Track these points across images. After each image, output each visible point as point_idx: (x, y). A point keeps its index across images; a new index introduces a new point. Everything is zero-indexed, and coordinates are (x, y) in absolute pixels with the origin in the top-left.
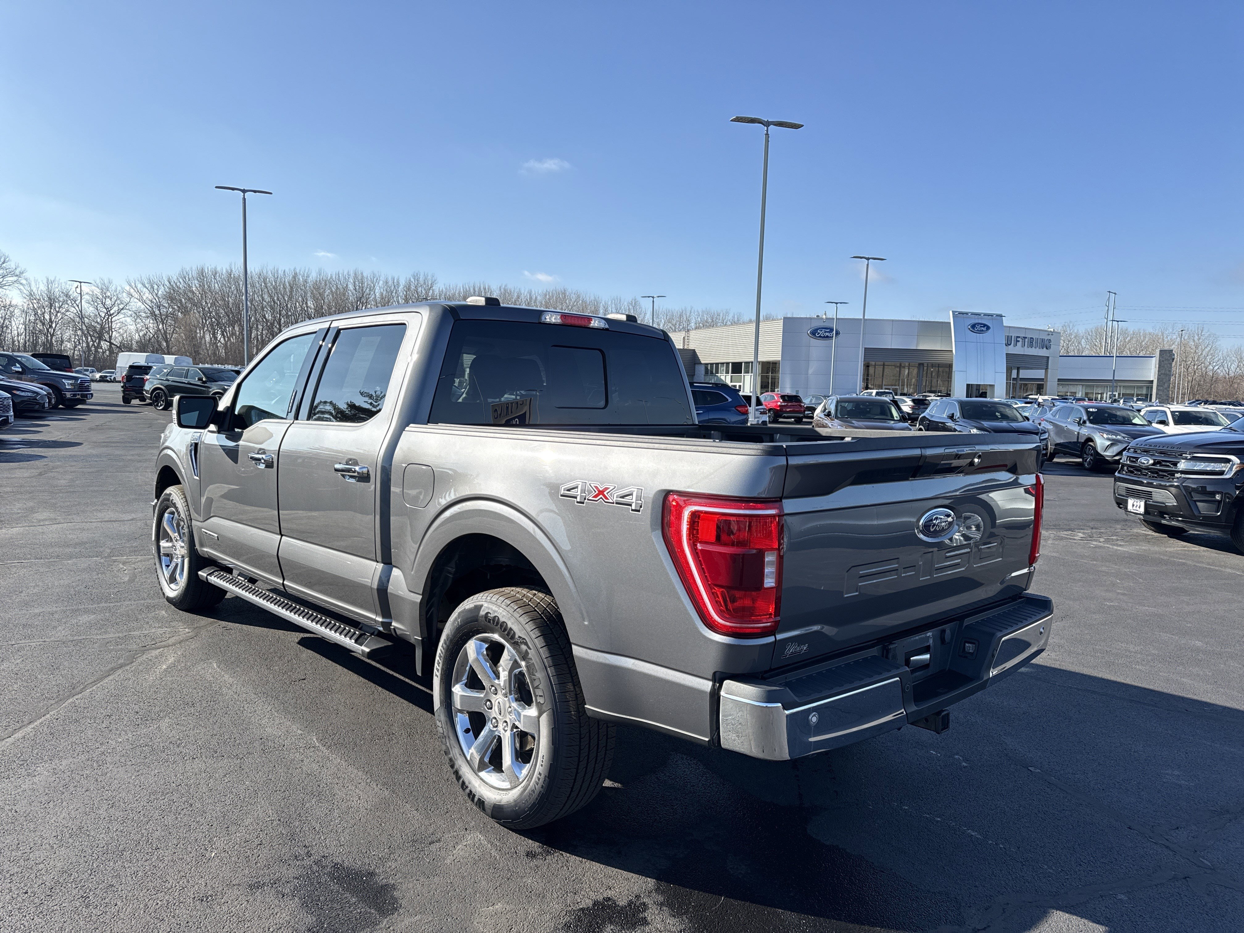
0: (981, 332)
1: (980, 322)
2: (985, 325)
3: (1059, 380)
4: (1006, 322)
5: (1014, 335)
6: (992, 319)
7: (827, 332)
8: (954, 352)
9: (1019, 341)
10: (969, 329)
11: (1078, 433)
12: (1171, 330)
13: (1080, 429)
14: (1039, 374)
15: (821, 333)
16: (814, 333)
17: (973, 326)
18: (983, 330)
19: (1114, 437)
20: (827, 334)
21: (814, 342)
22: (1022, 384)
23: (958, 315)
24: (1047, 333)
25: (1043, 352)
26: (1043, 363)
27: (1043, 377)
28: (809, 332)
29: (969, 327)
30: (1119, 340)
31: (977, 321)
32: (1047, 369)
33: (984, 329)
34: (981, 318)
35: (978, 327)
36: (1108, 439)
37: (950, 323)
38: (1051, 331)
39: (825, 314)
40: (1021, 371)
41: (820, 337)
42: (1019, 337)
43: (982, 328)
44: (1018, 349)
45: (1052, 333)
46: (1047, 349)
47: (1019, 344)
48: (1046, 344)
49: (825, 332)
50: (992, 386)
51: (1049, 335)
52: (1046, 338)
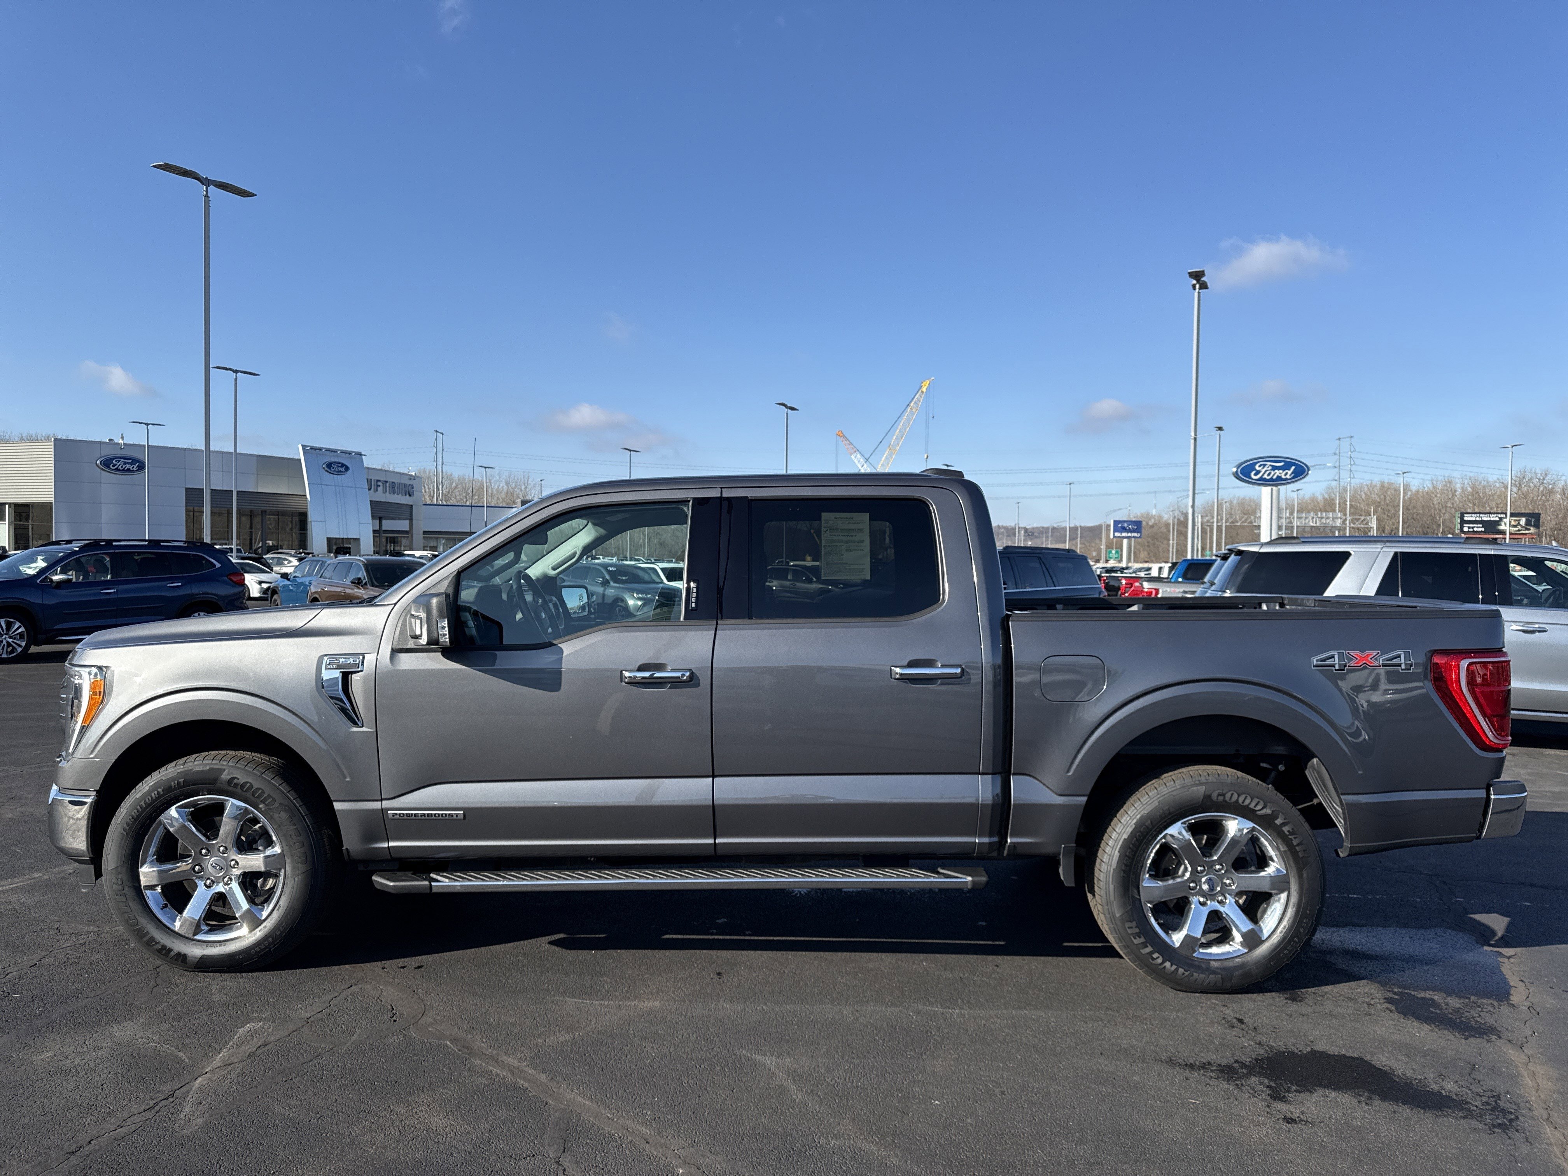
0: (339, 473)
1: (337, 460)
2: (343, 465)
3: (425, 533)
4: (367, 462)
5: (374, 478)
6: (351, 458)
7: (128, 463)
8: (308, 496)
9: (379, 486)
10: (324, 468)
11: (604, 595)
12: (498, 478)
13: (605, 590)
14: (403, 525)
15: (119, 464)
16: (107, 464)
17: (329, 465)
18: (340, 471)
19: (645, 596)
20: (128, 466)
21: (107, 477)
22: (387, 538)
23: (311, 451)
24: (408, 477)
25: (405, 500)
26: (407, 512)
27: (408, 529)
28: (98, 462)
29: (324, 466)
30: (445, 487)
31: (332, 460)
32: (411, 520)
33: (343, 469)
34: (338, 456)
35: (335, 466)
36: (639, 599)
37: (300, 460)
38: (412, 475)
39: (122, 438)
40: (384, 522)
41: (117, 469)
42: (379, 481)
43: (340, 469)
44: (381, 496)
45: (414, 478)
46: (410, 495)
47: (380, 489)
48: (408, 491)
49: (125, 463)
50: (357, 540)
51: (410, 479)
52: (409, 482)
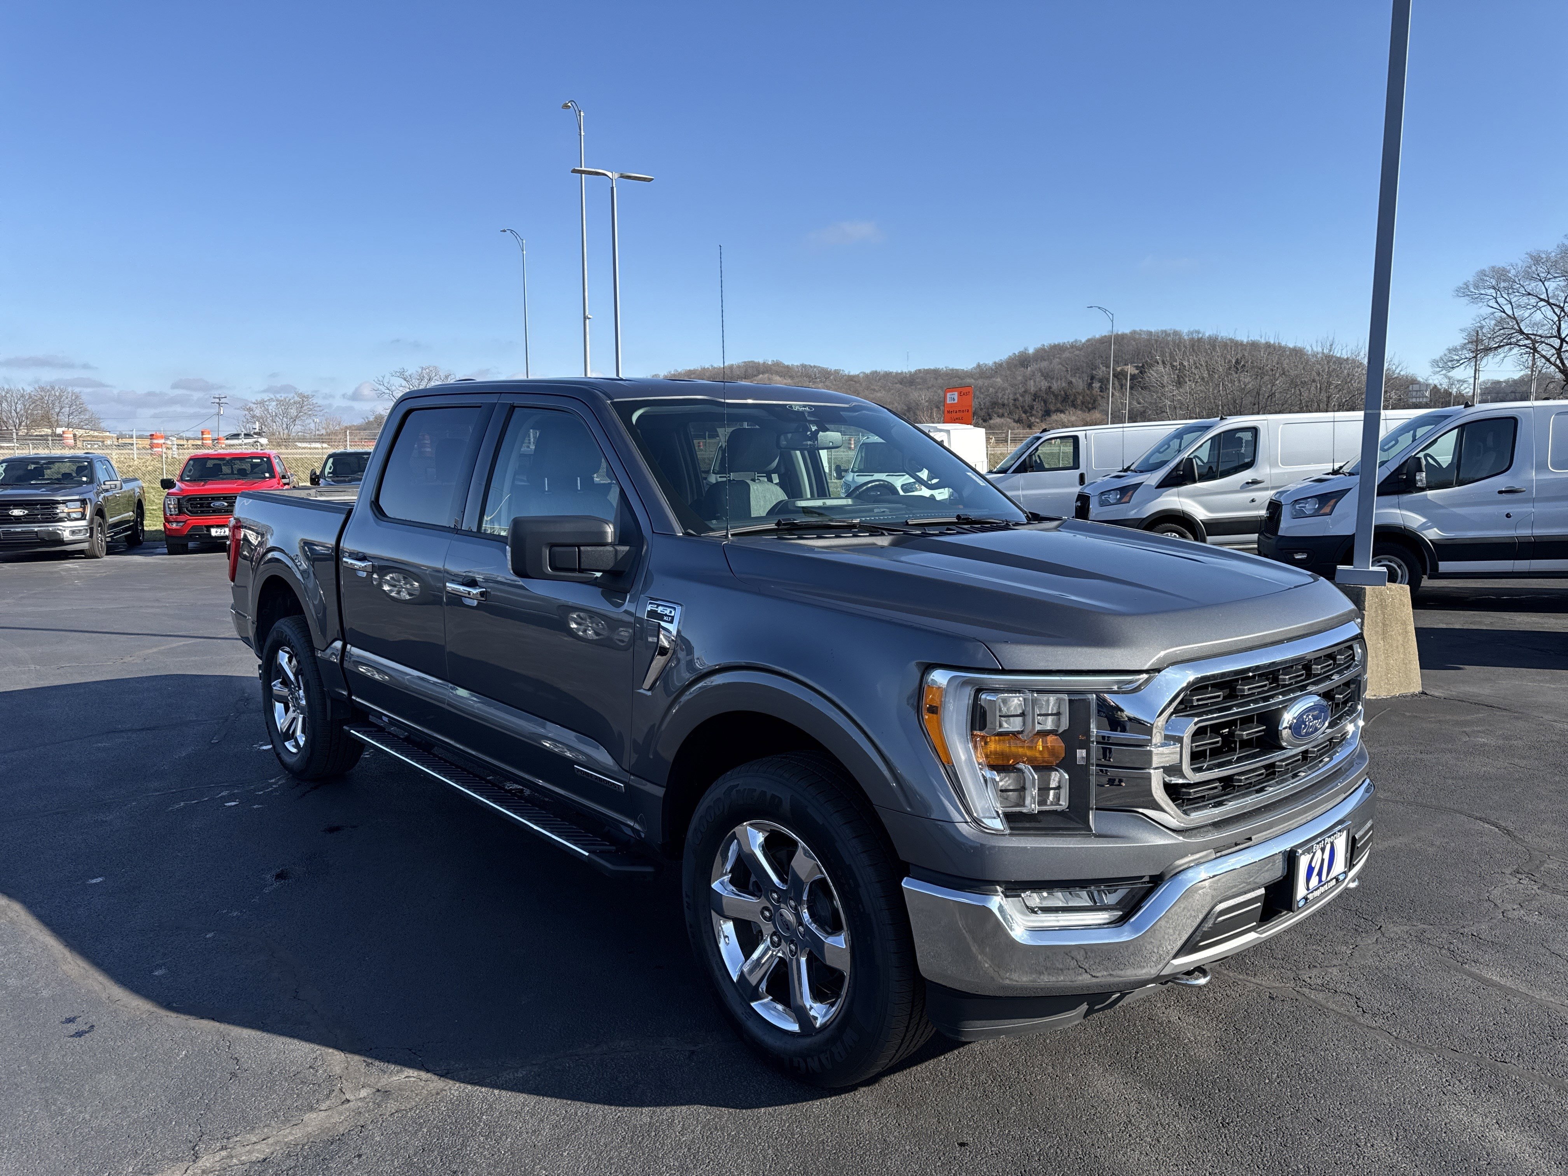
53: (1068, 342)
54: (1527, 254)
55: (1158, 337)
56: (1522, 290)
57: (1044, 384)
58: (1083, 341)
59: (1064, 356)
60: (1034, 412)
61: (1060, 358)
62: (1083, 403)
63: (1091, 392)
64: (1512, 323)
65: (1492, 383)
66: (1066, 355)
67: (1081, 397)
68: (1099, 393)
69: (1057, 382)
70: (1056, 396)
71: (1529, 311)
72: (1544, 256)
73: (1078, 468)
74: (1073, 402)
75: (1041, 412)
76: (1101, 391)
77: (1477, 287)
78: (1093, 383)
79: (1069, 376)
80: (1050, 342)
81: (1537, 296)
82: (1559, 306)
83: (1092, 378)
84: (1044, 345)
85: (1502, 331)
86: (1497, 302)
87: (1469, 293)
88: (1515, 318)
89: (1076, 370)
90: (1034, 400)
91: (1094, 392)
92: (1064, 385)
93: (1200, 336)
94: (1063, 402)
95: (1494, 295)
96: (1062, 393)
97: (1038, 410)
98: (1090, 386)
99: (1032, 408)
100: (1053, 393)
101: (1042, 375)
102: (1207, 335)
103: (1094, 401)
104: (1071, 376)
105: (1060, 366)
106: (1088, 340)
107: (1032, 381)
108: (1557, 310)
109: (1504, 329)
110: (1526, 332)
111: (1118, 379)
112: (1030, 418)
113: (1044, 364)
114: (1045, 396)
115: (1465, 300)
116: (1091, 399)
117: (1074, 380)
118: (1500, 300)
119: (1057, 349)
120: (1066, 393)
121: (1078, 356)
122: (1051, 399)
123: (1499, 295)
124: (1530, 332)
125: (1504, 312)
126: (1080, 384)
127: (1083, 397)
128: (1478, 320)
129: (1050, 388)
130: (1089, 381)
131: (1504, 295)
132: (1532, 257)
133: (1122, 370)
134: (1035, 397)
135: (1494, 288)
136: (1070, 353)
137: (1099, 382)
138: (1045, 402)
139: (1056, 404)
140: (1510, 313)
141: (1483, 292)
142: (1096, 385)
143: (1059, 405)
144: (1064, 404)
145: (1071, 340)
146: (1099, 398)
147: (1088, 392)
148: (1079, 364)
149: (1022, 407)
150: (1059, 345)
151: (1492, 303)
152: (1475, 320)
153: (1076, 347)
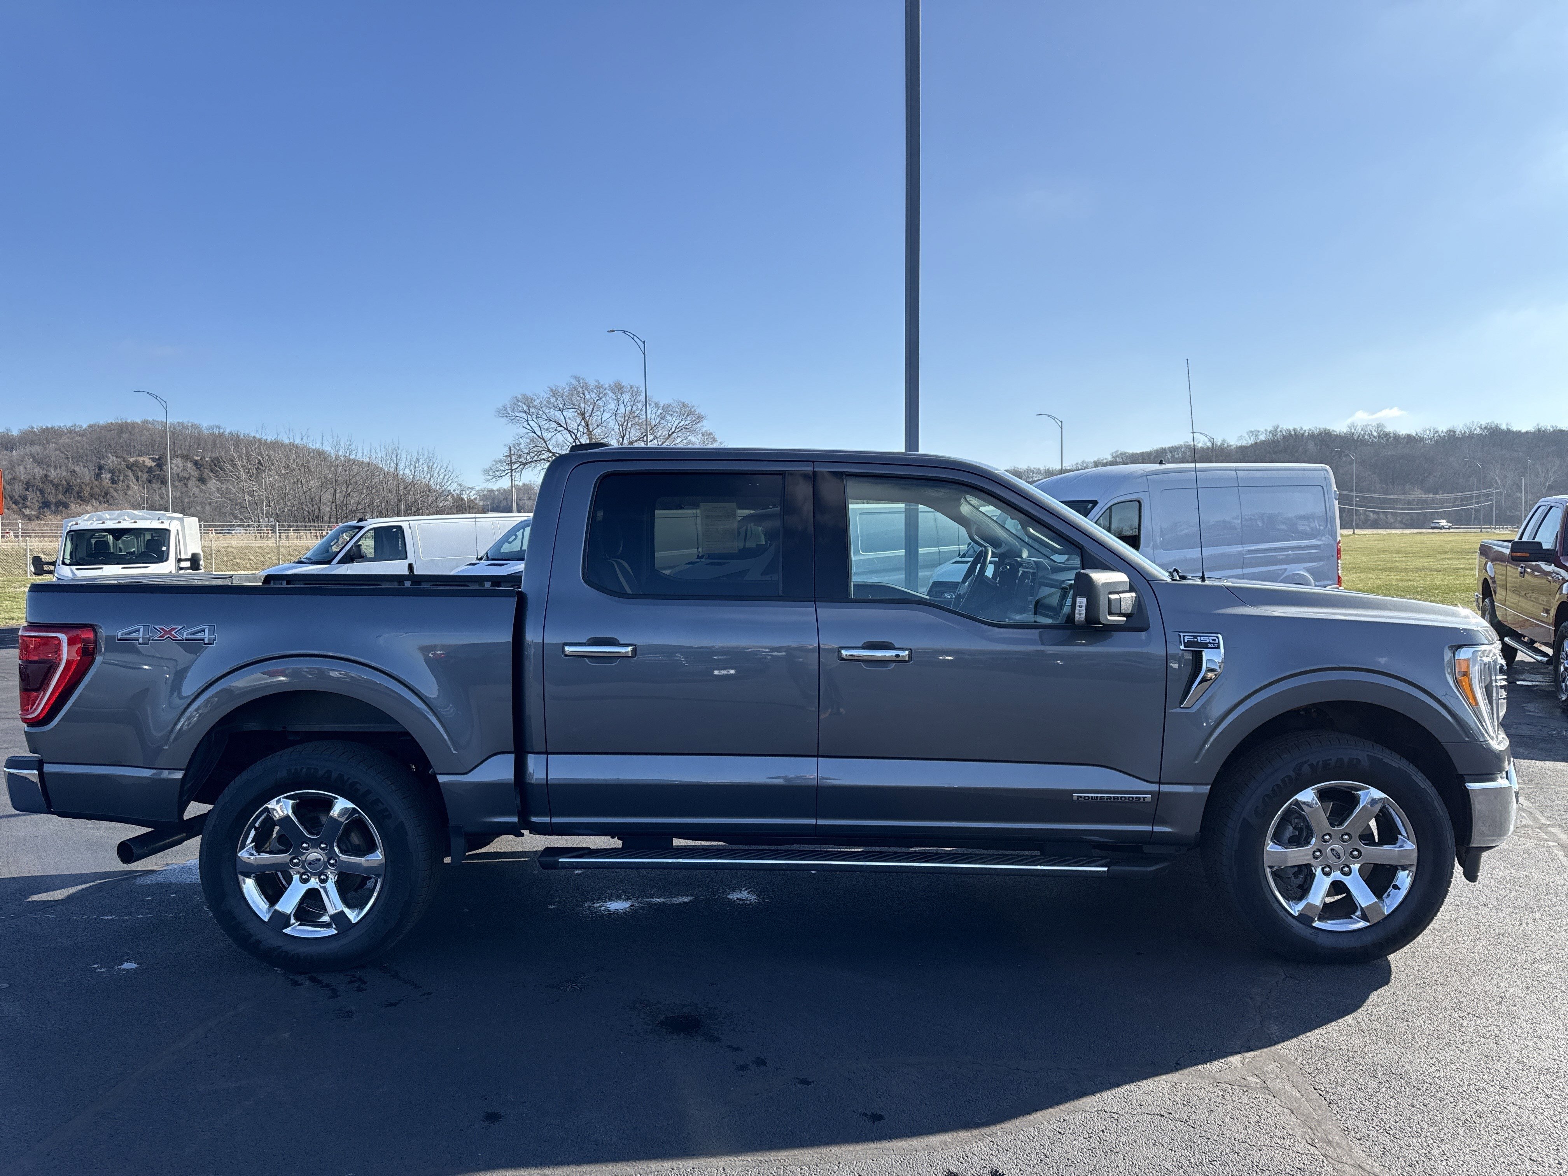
53: (65, 426)
54: (549, 387)
55: (175, 429)
56: (544, 416)
57: (39, 472)
58: (84, 426)
59: (61, 441)
60: (28, 503)
61: (56, 443)
62: (92, 495)
63: (101, 484)
64: (541, 443)
65: (487, 491)
66: (64, 440)
67: (88, 489)
68: (110, 485)
69: (55, 469)
70: (56, 486)
71: (551, 433)
72: (560, 390)
73: (406, 558)
74: (78, 493)
75: (37, 504)
76: (113, 483)
77: (513, 410)
78: (102, 473)
79: (70, 465)
80: (41, 425)
81: (555, 422)
82: (574, 434)
83: (100, 468)
84: (32, 427)
85: (534, 449)
86: (529, 424)
87: (507, 415)
88: (543, 439)
89: (78, 458)
90: (27, 490)
91: (104, 483)
92: (64, 473)
93: (221, 431)
94: (65, 492)
95: (526, 418)
96: (64, 482)
97: (34, 501)
98: (98, 476)
99: (25, 498)
100: (52, 482)
101: (35, 460)
102: (228, 431)
103: (106, 494)
104: (73, 464)
105: (58, 452)
106: (90, 426)
107: (21, 467)
108: (573, 436)
109: (537, 446)
110: (552, 451)
111: (132, 470)
112: (23, 510)
113: (36, 449)
114: (41, 485)
115: (504, 420)
116: (101, 491)
117: (77, 469)
118: (531, 423)
119: (49, 435)
120: (68, 484)
121: (80, 442)
122: (49, 489)
123: (530, 419)
124: (555, 451)
125: (535, 433)
126: (85, 474)
127: (91, 488)
128: (517, 437)
129: (46, 476)
130: (97, 471)
131: (534, 419)
132: (552, 390)
133: (136, 461)
134: (28, 486)
135: (525, 412)
136: (68, 438)
137: (109, 472)
138: (42, 492)
139: (56, 494)
140: (539, 434)
141: (518, 415)
142: (106, 476)
143: (60, 496)
144: (67, 495)
145: (68, 425)
146: (111, 490)
147: (96, 483)
148: (81, 451)
149: (11, 498)
150: (53, 428)
151: (525, 424)
152: (515, 438)
153: (76, 433)
